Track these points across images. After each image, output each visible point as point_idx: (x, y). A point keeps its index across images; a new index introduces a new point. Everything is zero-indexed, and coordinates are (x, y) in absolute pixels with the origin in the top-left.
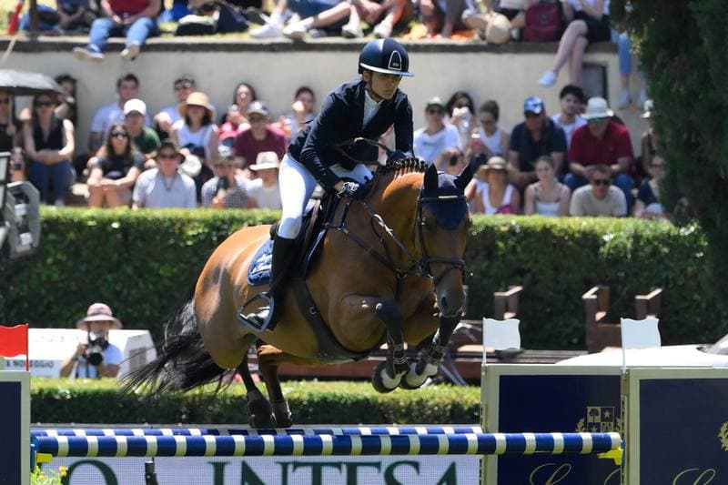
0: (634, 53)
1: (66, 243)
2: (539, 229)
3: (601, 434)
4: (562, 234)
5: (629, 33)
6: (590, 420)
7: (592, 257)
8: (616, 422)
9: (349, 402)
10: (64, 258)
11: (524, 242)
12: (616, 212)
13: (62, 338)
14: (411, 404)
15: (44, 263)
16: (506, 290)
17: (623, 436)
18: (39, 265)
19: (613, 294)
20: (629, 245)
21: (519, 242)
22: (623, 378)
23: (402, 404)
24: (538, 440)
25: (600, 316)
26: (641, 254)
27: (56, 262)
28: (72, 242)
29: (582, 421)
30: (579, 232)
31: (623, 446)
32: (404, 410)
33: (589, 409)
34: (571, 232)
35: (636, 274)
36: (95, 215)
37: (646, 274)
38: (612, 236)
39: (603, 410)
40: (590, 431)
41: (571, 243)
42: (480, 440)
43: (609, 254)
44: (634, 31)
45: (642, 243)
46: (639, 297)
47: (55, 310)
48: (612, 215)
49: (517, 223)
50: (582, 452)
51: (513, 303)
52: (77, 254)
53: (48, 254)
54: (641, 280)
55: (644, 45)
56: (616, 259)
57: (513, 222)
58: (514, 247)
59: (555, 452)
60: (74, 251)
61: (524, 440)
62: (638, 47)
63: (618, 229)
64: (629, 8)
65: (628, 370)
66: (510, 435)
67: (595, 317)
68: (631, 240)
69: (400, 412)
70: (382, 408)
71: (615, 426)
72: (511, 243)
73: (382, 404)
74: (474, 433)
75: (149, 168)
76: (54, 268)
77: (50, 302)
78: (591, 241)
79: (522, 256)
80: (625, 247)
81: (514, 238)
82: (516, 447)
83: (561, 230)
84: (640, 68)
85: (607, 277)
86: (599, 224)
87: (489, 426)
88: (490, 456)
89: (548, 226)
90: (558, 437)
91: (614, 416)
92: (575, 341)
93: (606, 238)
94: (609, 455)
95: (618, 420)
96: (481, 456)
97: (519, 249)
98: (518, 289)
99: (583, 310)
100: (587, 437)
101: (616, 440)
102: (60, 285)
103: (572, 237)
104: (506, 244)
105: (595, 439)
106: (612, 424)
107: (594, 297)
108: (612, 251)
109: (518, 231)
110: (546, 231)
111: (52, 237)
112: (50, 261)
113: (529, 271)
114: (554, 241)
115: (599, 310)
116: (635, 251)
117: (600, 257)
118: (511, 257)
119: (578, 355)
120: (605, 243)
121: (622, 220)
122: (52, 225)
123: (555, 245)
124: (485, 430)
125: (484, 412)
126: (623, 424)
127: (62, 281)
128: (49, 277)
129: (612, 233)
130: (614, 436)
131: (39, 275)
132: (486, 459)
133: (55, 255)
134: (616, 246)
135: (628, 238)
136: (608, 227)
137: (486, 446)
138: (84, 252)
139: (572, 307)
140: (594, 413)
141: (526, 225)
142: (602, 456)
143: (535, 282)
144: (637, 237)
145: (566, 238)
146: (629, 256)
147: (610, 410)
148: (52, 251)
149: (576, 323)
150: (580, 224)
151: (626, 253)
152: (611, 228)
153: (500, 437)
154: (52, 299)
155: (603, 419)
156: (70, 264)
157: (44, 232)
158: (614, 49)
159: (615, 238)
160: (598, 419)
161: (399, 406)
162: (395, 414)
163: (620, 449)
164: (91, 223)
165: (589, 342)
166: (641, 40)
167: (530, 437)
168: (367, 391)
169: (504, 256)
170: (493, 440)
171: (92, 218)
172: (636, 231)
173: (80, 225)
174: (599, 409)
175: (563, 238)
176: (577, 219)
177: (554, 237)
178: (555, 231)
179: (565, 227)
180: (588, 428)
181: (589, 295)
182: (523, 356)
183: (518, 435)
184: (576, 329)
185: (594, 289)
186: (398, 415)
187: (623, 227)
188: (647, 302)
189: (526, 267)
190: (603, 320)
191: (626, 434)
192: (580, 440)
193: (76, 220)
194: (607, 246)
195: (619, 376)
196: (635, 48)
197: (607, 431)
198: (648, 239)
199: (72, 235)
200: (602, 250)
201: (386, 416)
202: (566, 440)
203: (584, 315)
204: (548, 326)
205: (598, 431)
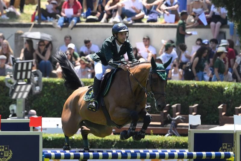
0: (236, 28)
1: (50, 89)
2: (204, 86)
3: (227, 152)
4: (211, 87)
5: (234, 22)
6: (223, 148)
7: (221, 94)
8: (232, 149)
9: (143, 142)
10: (50, 95)
11: (199, 90)
12: (229, 80)
13: (49, 121)
14: (162, 142)
15: (43, 96)
16: (193, 105)
17: (234, 153)
18: (42, 97)
19: (228, 107)
20: (233, 91)
21: (197, 90)
22: (234, 134)
23: (160, 142)
24: (207, 154)
25: (223, 114)
26: (237, 94)
27: (47, 96)
28: (52, 89)
29: (221, 148)
30: (217, 86)
31: (234, 156)
32: (160, 144)
33: (223, 144)
34: (214, 86)
35: (235, 100)
36: (60, 81)
37: (238, 100)
38: (227, 88)
39: (228, 145)
40: (224, 151)
41: (214, 90)
42: (188, 154)
43: (226, 94)
44: (235, 21)
45: (237, 90)
46: (236, 108)
47: (47, 111)
48: (228, 81)
49: (197, 84)
50: (221, 158)
51: (195, 110)
52: (54, 94)
53: (44, 93)
54: (237, 102)
55: (238, 26)
56: (229, 95)
57: (195, 83)
58: (196, 91)
59: (212, 158)
60: (53, 92)
61: (202, 154)
62: (237, 26)
63: (229, 86)
64: (234, 14)
65: (236, 132)
66: (198, 153)
67: (222, 114)
68: (234, 89)
69: (159, 145)
70: (153, 144)
71: (232, 150)
72: (195, 90)
73: (153, 142)
74: (186, 152)
75: (77, 65)
76: (46, 98)
77: (45, 109)
78: (220, 89)
79: (198, 94)
80: (232, 92)
81: (196, 88)
82: (200, 157)
83: (211, 86)
84: (237, 33)
85: (225, 101)
86: (223, 84)
87: (190, 150)
88: (191, 159)
89: (207, 84)
90: (213, 153)
91: (231, 146)
92: (215, 122)
93: (226, 88)
94: (230, 159)
95: (233, 148)
96: (188, 160)
97: (197, 92)
98: (197, 105)
99: (218, 112)
100: (222, 153)
101: (232, 154)
102: (49, 103)
103: (214, 88)
104: (193, 90)
105: (225, 154)
106: (231, 149)
107: (222, 108)
108: (227, 93)
109: (197, 86)
110: (206, 86)
111: (46, 88)
112: (45, 95)
113: (200, 99)
114: (209, 90)
115: (223, 112)
116: (235, 93)
117: (224, 95)
118: (195, 95)
119: (216, 127)
120: (225, 90)
121: (231, 83)
122: (46, 84)
123: (209, 91)
124: (189, 151)
125: (189, 145)
126: (234, 149)
127: (49, 102)
128: (45, 101)
129: (227, 87)
130: (232, 153)
131: (41, 100)
132: (190, 160)
133: (47, 94)
134: (229, 91)
135: (233, 89)
136: (226, 85)
137: (190, 156)
138: (56, 93)
139: (214, 111)
140: (225, 145)
141: (199, 84)
142: (227, 159)
143: (202, 103)
144: (235, 88)
145: (213, 88)
146: (233, 94)
147: (230, 145)
148: (46, 92)
149: (216, 116)
150: (217, 84)
151: (232, 93)
152: (227, 85)
153: (195, 153)
154: (46, 108)
155: (228, 147)
156: (52, 96)
157: (43, 86)
158: (228, 27)
159: (228, 89)
160: (226, 147)
161: (159, 143)
162: (157, 146)
163: (233, 157)
164: (58, 83)
165: (220, 122)
166: (238, 24)
167: (204, 153)
168: (148, 138)
169: (192, 94)
170: (192, 154)
171: (59, 82)
172: (235, 86)
173: (55, 84)
174: (226, 144)
175: (211, 88)
176: (216, 82)
177: (209, 88)
178: (209, 86)
179: (212, 85)
180: (223, 150)
181: (220, 107)
182: (198, 127)
183: (200, 153)
184: (216, 118)
185: (222, 105)
186: (158, 146)
187: (231, 85)
188: (239, 109)
189: (199, 98)
190: (225, 115)
191: (235, 152)
192: (220, 154)
193: (54, 82)
194: (226, 91)
195: (233, 134)
196: (235, 27)
197: (229, 151)
198: (239, 89)
199: (52, 87)
200: (224, 92)
201: (154, 146)
202: (216, 154)
203: (218, 114)
204: (207, 117)
205: (226, 151)
